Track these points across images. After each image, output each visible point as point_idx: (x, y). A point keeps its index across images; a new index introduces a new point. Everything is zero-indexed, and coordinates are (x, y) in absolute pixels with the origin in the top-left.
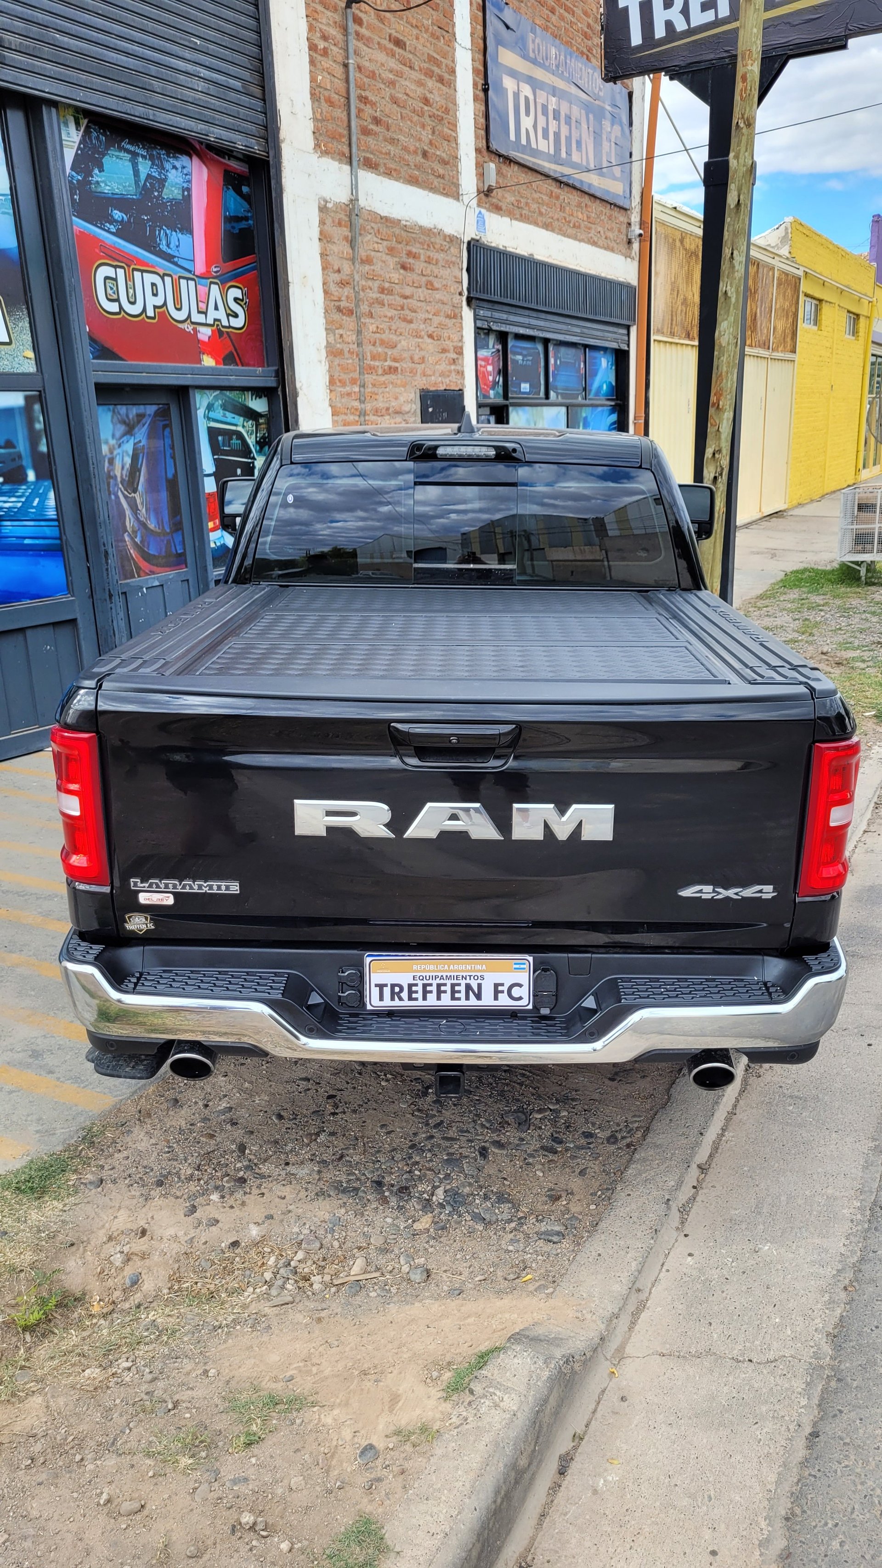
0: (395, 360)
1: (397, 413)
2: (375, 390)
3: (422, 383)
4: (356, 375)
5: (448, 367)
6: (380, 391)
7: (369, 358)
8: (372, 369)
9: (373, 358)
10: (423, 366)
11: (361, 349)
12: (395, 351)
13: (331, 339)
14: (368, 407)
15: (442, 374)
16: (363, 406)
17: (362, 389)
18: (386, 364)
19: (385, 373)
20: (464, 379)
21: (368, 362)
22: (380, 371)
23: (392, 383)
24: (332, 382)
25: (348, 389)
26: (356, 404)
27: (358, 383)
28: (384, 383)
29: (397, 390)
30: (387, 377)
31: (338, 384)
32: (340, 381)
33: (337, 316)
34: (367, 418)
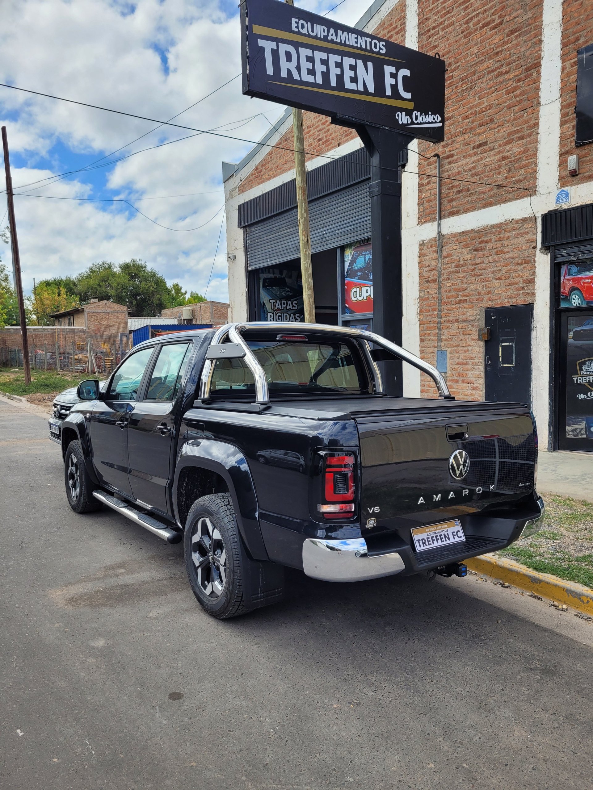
0: (464, 296)
1: (464, 321)
2: (449, 312)
3: (486, 304)
4: (436, 307)
5: (516, 293)
6: (453, 312)
7: (445, 298)
8: (446, 303)
9: (448, 298)
10: (489, 295)
11: (440, 295)
12: (465, 293)
13: (422, 294)
14: (442, 320)
15: (509, 297)
16: (439, 320)
17: (440, 313)
18: (458, 299)
19: (456, 303)
20: (535, 296)
21: (445, 300)
22: (453, 303)
23: (462, 307)
24: (421, 311)
25: (431, 313)
26: (436, 319)
27: (437, 310)
28: (455, 308)
29: (465, 310)
30: (458, 305)
31: (425, 312)
32: (426, 310)
33: (426, 285)
34: (442, 324)
